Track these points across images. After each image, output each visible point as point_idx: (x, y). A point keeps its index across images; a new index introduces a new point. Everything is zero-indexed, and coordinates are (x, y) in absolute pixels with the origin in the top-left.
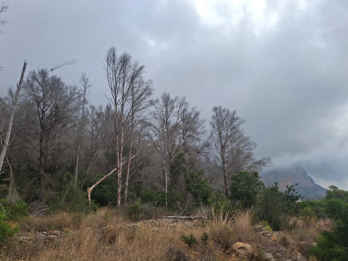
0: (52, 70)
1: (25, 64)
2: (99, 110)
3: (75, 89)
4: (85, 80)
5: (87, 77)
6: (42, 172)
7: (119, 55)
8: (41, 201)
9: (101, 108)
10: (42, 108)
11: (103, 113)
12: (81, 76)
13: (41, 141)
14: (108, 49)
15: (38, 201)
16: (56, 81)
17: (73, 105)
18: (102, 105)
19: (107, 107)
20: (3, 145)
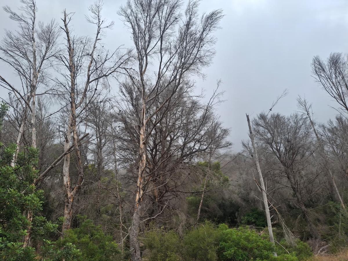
0: (271, 110)
1: (248, 116)
2: (330, 125)
3: (296, 116)
4: (303, 104)
5: (303, 100)
6: (303, 208)
7: (325, 61)
8: (316, 238)
9: (331, 122)
10: (275, 147)
11: (335, 127)
12: (297, 102)
13: (288, 178)
14: (312, 62)
15: (313, 239)
16: (277, 118)
17: (302, 132)
18: (330, 120)
19: (337, 119)
20: (262, 191)
